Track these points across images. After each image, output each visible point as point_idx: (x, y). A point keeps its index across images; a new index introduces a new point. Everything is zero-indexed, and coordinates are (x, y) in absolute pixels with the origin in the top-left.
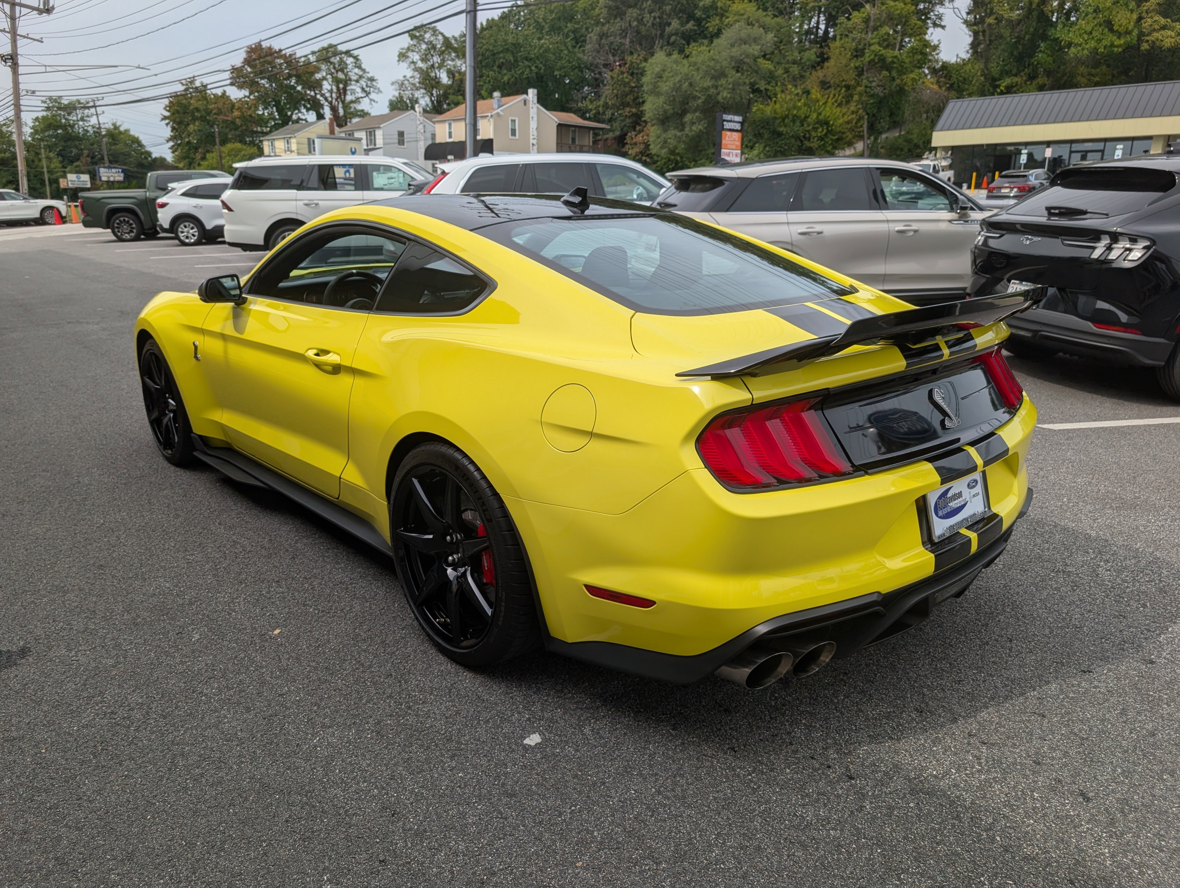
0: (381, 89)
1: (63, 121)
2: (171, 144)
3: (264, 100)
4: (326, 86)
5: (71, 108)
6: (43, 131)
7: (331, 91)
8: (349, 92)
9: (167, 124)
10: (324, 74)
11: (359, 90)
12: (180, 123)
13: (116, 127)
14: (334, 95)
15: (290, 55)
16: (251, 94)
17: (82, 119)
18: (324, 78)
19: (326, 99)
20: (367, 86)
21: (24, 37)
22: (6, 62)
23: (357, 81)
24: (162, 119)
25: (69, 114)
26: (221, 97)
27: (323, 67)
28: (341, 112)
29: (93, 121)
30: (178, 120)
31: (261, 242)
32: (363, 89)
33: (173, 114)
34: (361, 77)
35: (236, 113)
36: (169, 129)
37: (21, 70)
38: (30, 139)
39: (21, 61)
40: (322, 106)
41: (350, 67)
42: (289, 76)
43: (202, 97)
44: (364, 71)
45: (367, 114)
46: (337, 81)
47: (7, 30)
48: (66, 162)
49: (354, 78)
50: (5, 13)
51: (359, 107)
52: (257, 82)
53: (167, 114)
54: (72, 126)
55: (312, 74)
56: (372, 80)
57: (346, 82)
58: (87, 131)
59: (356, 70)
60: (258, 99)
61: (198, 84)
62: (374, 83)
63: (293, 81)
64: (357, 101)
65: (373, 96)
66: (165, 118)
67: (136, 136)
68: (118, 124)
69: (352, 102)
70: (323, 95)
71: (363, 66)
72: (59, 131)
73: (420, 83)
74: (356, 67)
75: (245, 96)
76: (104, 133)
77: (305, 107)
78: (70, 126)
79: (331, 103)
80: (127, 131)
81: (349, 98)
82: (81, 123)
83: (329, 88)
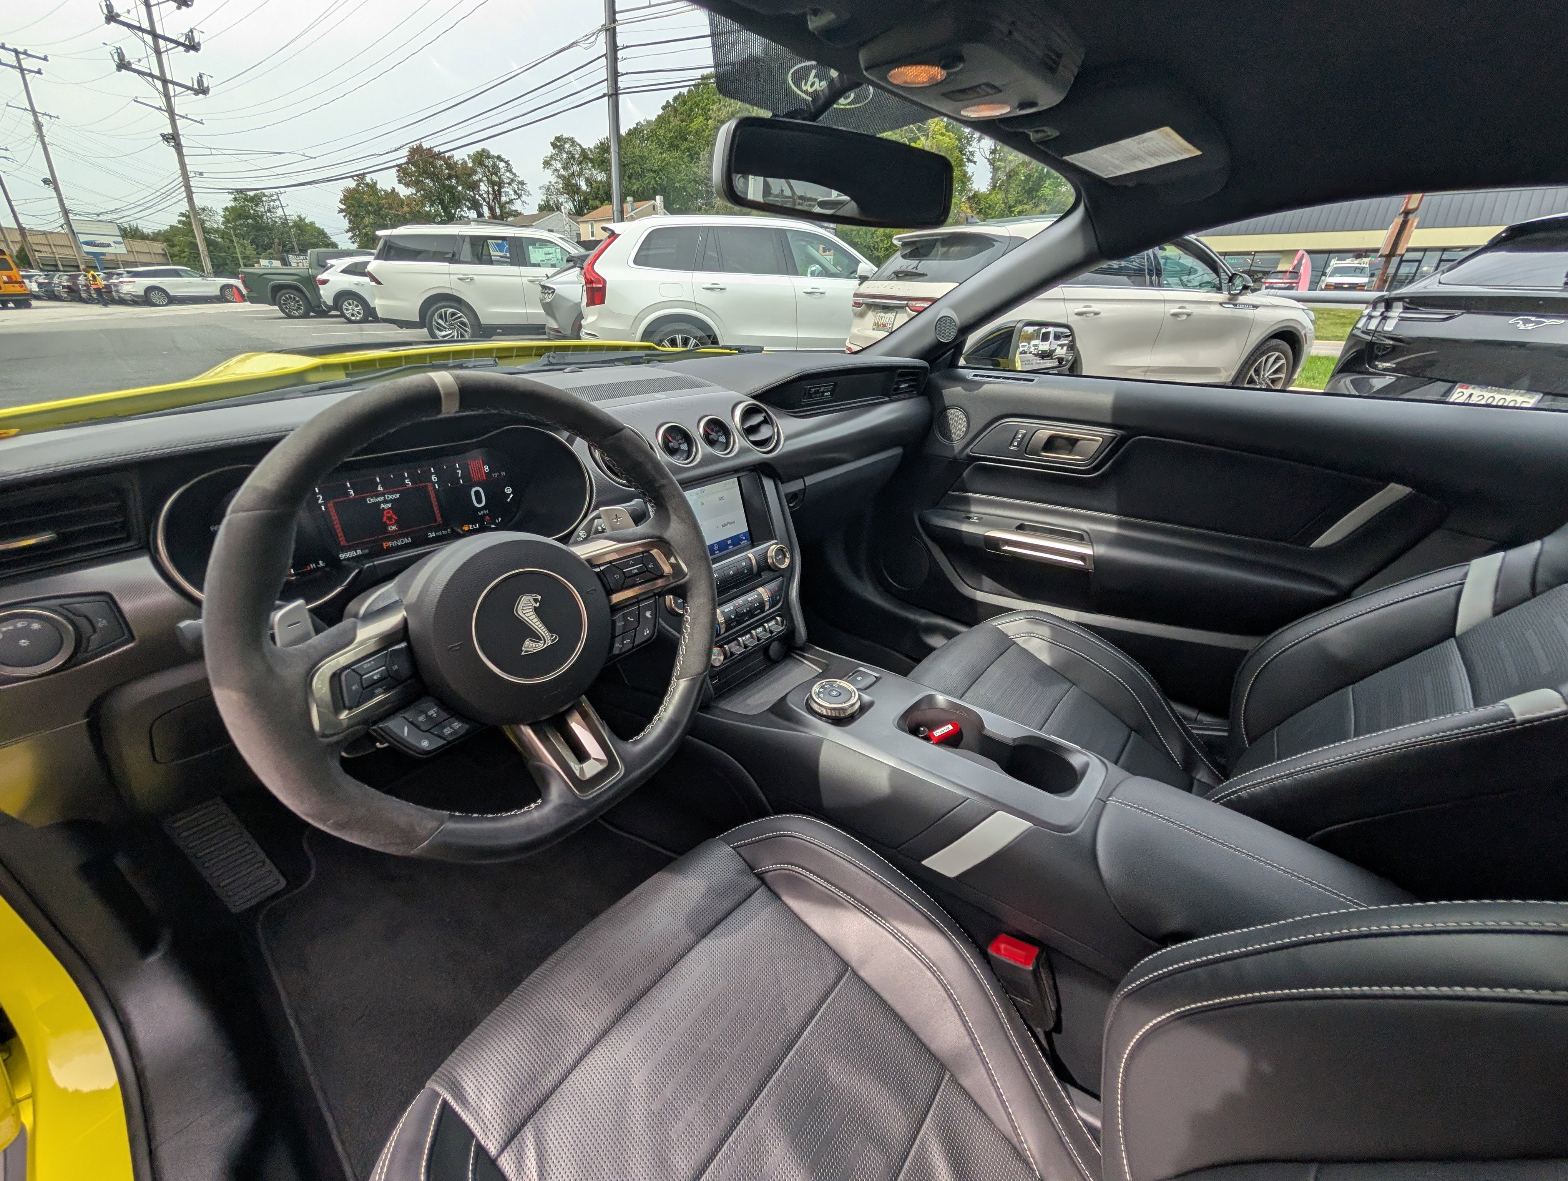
0: (531, 192)
1: (252, 212)
2: (350, 234)
3: (428, 197)
4: (483, 187)
5: (256, 200)
6: (234, 220)
7: (488, 193)
8: (503, 194)
9: (344, 217)
10: (481, 176)
11: (512, 192)
12: (356, 216)
13: (302, 220)
14: (491, 196)
15: (449, 157)
16: (417, 192)
17: (269, 211)
18: (481, 180)
19: (484, 199)
20: (518, 188)
21: (184, 117)
22: (168, 142)
23: (510, 184)
24: (339, 212)
25: (256, 205)
26: (391, 193)
27: (479, 170)
28: (498, 211)
29: (280, 212)
30: (353, 213)
31: (417, 319)
32: (515, 192)
33: (348, 207)
34: (512, 180)
35: (406, 209)
36: (347, 221)
37: (185, 151)
38: (223, 227)
39: (183, 141)
40: (481, 206)
41: (502, 171)
42: (450, 177)
43: (374, 192)
44: (515, 174)
45: (520, 214)
46: (492, 183)
47: (163, 108)
48: (260, 250)
49: (507, 181)
50: (157, 89)
51: (513, 208)
52: (422, 181)
53: (343, 207)
54: (261, 217)
55: (470, 175)
56: (522, 183)
57: (500, 184)
58: (276, 222)
59: (508, 174)
60: (424, 197)
61: (368, 180)
62: (524, 187)
63: (454, 181)
64: (511, 202)
65: (524, 198)
66: (341, 211)
67: (321, 228)
68: (303, 217)
69: (507, 203)
70: (480, 195)
71: (514, 171)
72: (250, 221)
73: (563, 188)
74: (507, 171)
75: (413, 194)
76: (291, 224)
77: (466, 206)
78: (258, 216)
79: (488, 203)
80: (312, 224)
81: (504, 199)
82: (268, 214)
83: (486, 189)
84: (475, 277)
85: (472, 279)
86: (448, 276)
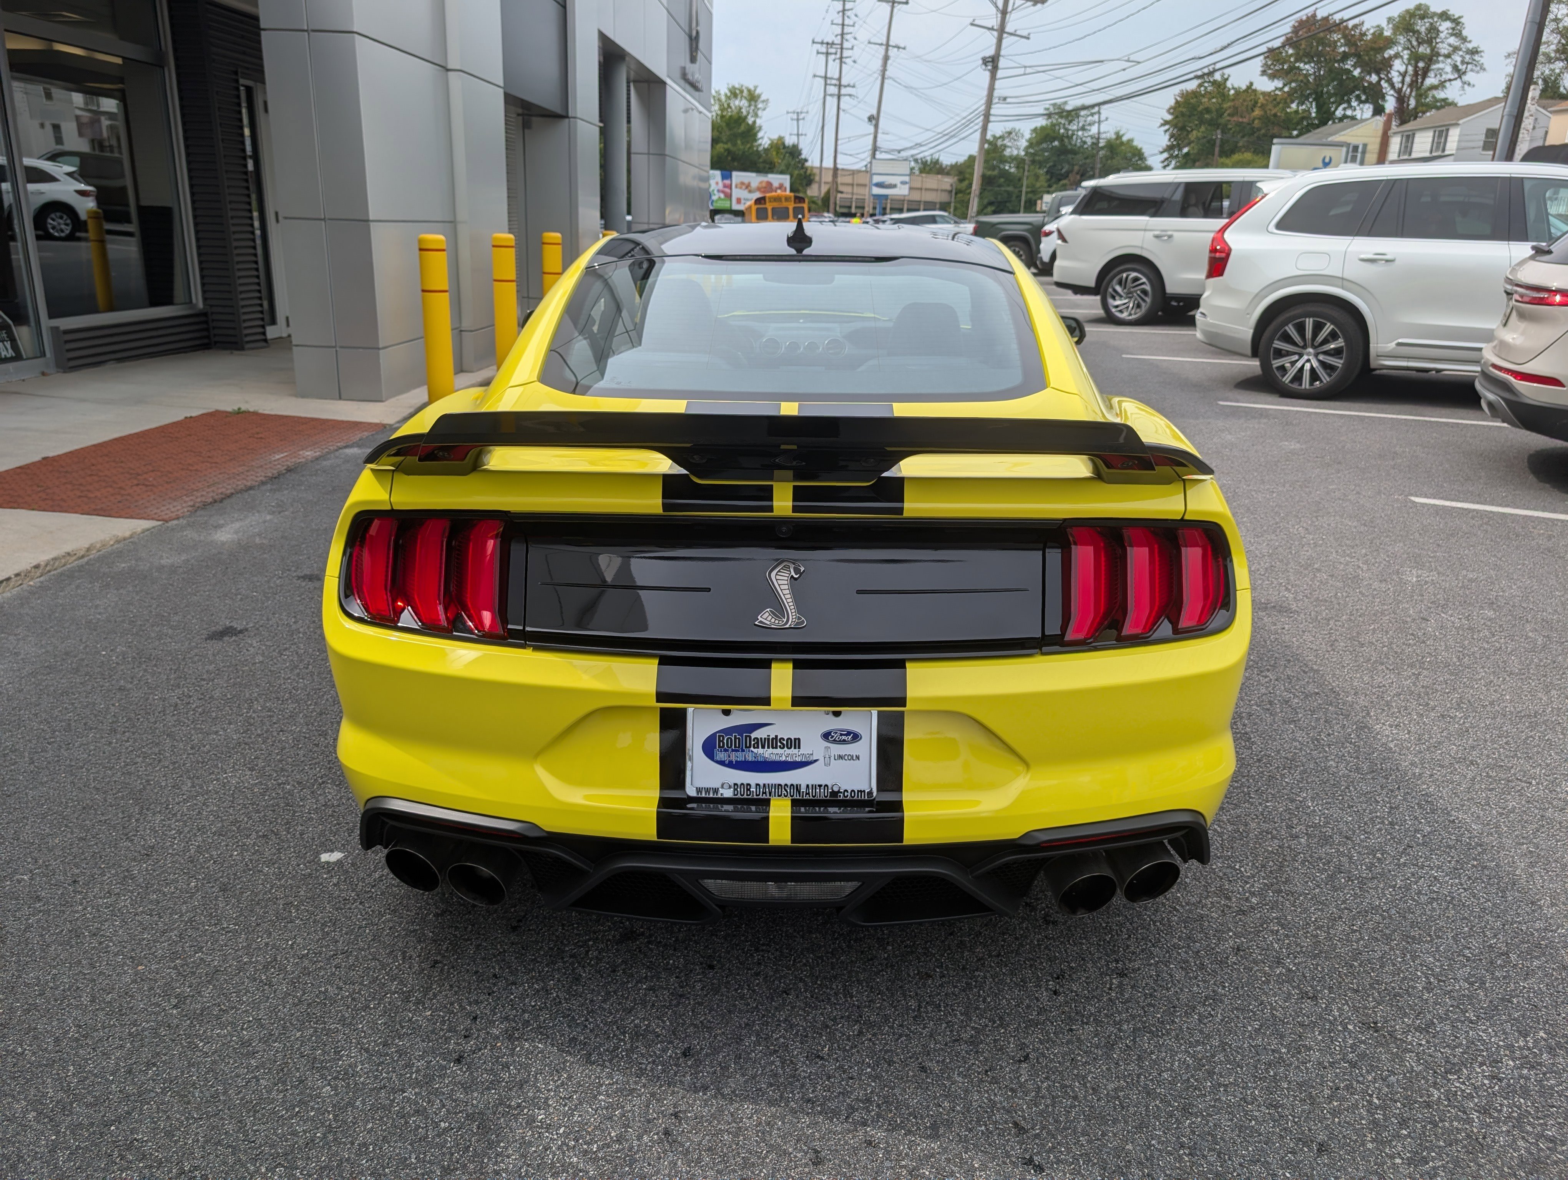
0: (1485, 66)
1: (1062, 131)
2: (1166, 155)
3: (1300, 94)
4: (1398, 66)
5: (1072, 115)
6: (1039, 143)
7: (1403, 75)
8: (1431, 74)
9: (1166, 131)
10: (1400, 49)
11: (1449, 69)
12: (1182, 129)
13: (1119, 136)
14: (1408, 79)
15: (1355, 26)
16: (1285, 85)
17: (1083, 129)
18: (1397, 56)
19: (1392, 86)
20: (1463, 62)
21: (1011, 34)
22: (986, 66)
23: (1448, 56)
24: (1162, 125)
25: (1070, 122)
26: (1244, 91)
27: (1402, 39)
28: (1412, 103)
29: (1094, 130)
30: (1180, 125)
31: (1092, 283)
32: (1455, 68)
33: (1176, 117)
34: (1456, 49)
35: (1257, 112)
36: (1167, 137)
37: (1000, 74)
38: (1023, 153)
39: (1002, 63)
40: (1383, 97)
41: (1442, 35)
42: (1345, 57)
43: (1219, 92)
44: (1464, 40)
45: (1453, 104)
46: (1415, 58)
47: (995, 28)
48: (1053, 180)
49: (1444, 51)
50: (997, 7)
51: (1440, 95)
52: (1298, 68)
53: (1169, 117)
54: (1070, 138)
55: (1382, 50)
56: (1474, 52)
57: (1431, 59)
58: (1085, 143)
59: (1452, 40)
60: (1293, 91)
61: (1217, 76)
62: (1476, 57)
63: (1349, 65)
64: (1442, 85)
65: (1469, 77)
66: (1166, 123)
67: (1139, 147)
68: (1121, 133)
69: (1434, 87)
70: (1390, 81)
71: (1464, 33)
72: (1056, 143)
73: (1557, 51)
74: (1452, 35)
75: (1277, 89)
76: (1101, 145)
77: (1358, 98)
78: (1068, 137)
79: (1399, 91)
80: (1130, 141)
81: (1430, 81)
82: (1080, 133)
83: (1402, 69)
84: (1175, 234)
85: (1170, 237)
86: (1142, 233)
